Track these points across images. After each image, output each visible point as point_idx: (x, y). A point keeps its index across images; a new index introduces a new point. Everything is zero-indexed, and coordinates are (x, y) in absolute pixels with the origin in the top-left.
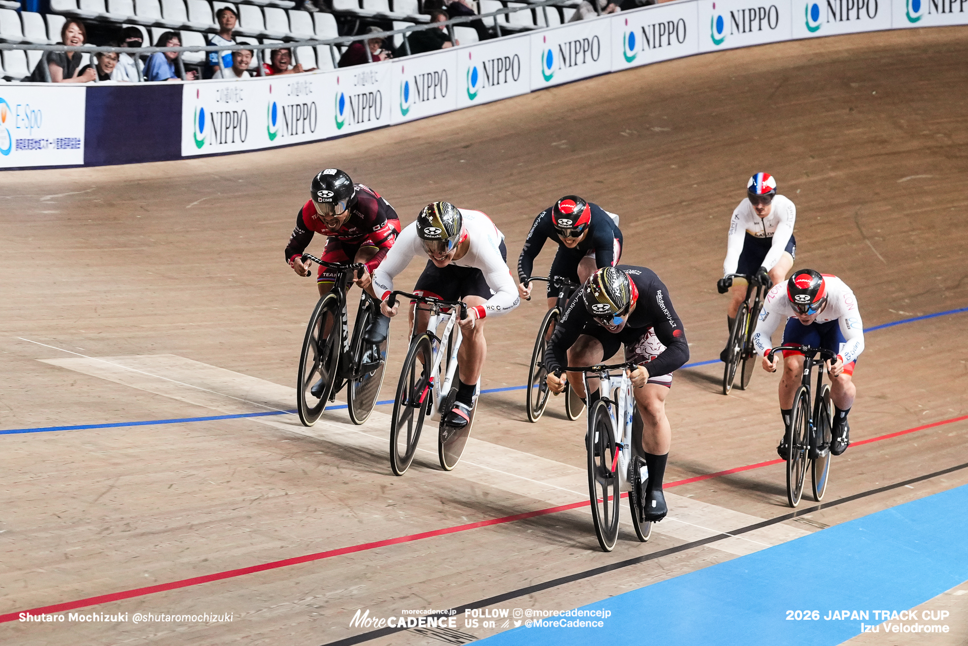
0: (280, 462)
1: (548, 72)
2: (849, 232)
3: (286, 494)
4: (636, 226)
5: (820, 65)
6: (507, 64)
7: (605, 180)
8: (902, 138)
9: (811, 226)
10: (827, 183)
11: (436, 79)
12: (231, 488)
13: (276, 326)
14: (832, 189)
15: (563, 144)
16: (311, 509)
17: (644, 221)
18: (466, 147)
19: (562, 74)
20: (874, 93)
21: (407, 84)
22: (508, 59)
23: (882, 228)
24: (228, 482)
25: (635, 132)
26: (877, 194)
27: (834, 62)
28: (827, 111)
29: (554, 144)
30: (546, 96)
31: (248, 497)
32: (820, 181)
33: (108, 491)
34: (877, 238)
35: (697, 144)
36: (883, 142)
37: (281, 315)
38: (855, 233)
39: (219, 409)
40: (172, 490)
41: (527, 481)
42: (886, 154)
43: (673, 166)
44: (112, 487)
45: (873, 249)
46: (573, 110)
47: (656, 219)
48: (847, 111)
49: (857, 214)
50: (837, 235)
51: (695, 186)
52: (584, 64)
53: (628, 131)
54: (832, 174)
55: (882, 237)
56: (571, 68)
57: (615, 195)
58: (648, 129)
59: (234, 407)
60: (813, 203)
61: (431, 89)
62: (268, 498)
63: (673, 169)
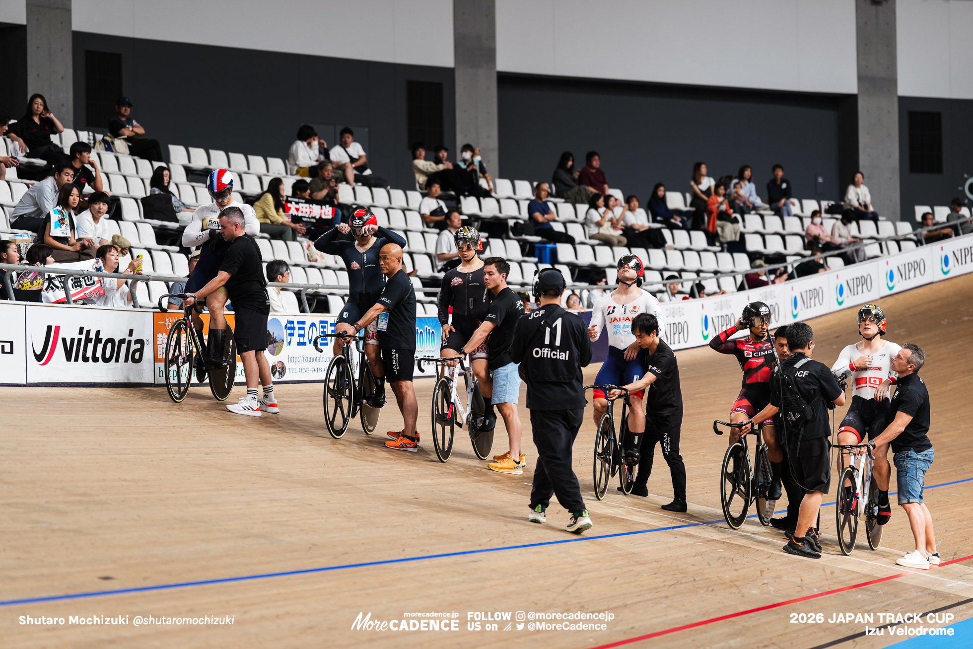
0: (693, 558)
1: (891, 285)
3: (694, 580)
6: (863, 281)
11: (815, 294)
12: (657, 578)
13: (702, 466)
16: (710, 589)
18: (837, 337)
19: (900, 285)
21: (795, 299)
22: (863, 278)
24: (655, 574)
30: (890, 301)
31: (667, 583)
33: (572, 585)
37: (706, 458)
39: (656, 524)
40: (616, 581)
41: (862, 562)
44: (575, 581)
59: (666, 522)
61: (812, 300)
62: (681, 583)
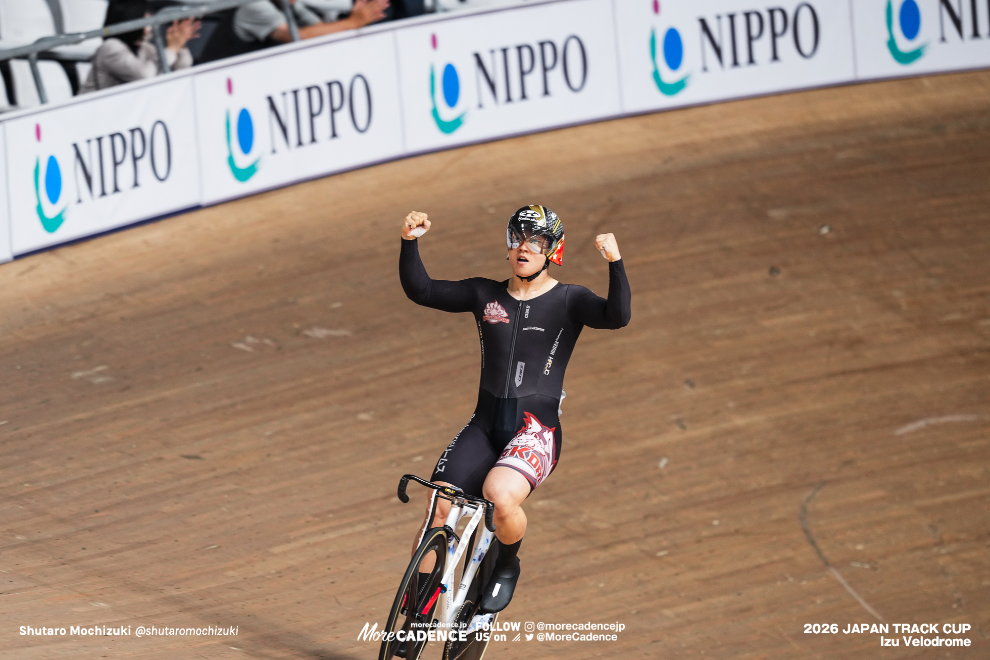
1: (51, 210)
2: (789, 553)
4: (285, 553)
5: (693, 172)
7: (204, 452)
8: (899, 331)
9: (699, 541)
10: (731, 441)
14: (741, 455)
15: (100, 374)
17: (304, 541)
20: (825, 230)
23: (866, 541)
25: (267, 341)
26: (848, 463)
27: (728, 162)
28: (719, 275)
29: (77, 375)
32: (714, 437)
34: (857, 565)
35: (416, 362)
36: (854, 343)
38: (804, 555)
42: (865, 371)
43: (363, 416)
45: (849, 589)
46: (115, 297)
47: (332, 535)
48: (764, 274)
49: (804, 509)
50: (763, 561)
51: (419, 458)
52: (137, 189)
53: (250, 339)
54: (739, 421)
55: (869, 562)
56: (104, 198)
57: (229, 486)
58: (298, 333)
60: (698, 489)
63: (363, 422)
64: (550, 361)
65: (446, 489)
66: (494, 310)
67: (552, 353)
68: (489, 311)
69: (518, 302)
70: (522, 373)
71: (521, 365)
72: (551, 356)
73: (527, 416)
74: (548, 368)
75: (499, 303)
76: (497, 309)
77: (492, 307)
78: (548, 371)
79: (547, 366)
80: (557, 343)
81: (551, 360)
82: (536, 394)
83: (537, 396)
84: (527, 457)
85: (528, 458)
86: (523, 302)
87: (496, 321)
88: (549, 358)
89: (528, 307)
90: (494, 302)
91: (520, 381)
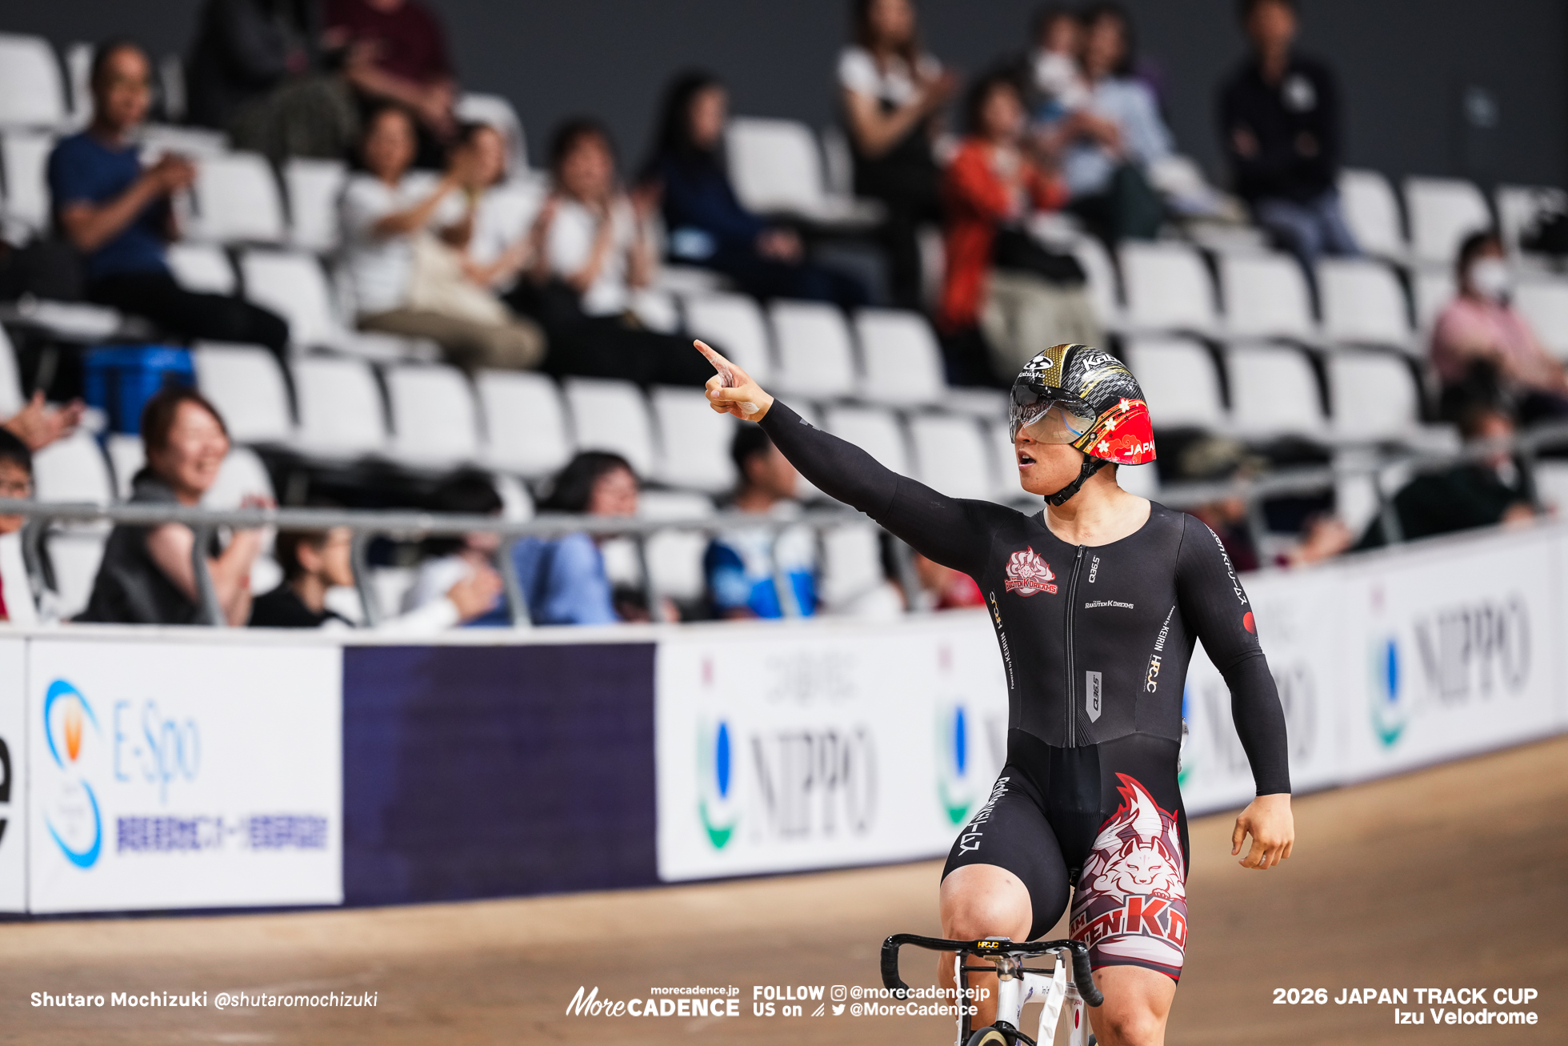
64: (1156, 665)
65: (979, 944)
66: (1027, 568)
67: (1159, 648)
68: (1017, 569)
69: (1076, 549)
70: (1100, 694)
71: (1093, 679)
72: (1158, 653)
73: (1124, 782)
74: (1152, 679)
75: (1036, 553)
76: (1032, 565)
77: (1022, 562)
78: (1154, 683)
79: (1151, 675)
80: (1166, 628)
81: (1158, 660)
82: (1133, 735)
83: (1137, 738)
84: (1165, 928)
85: (1168, 931)
86: (1086, 549)
87: (1033, 590)
88: (1154, 659)
89: (1096, 560)
90: (1026, 550)
91: (1097, 709)
